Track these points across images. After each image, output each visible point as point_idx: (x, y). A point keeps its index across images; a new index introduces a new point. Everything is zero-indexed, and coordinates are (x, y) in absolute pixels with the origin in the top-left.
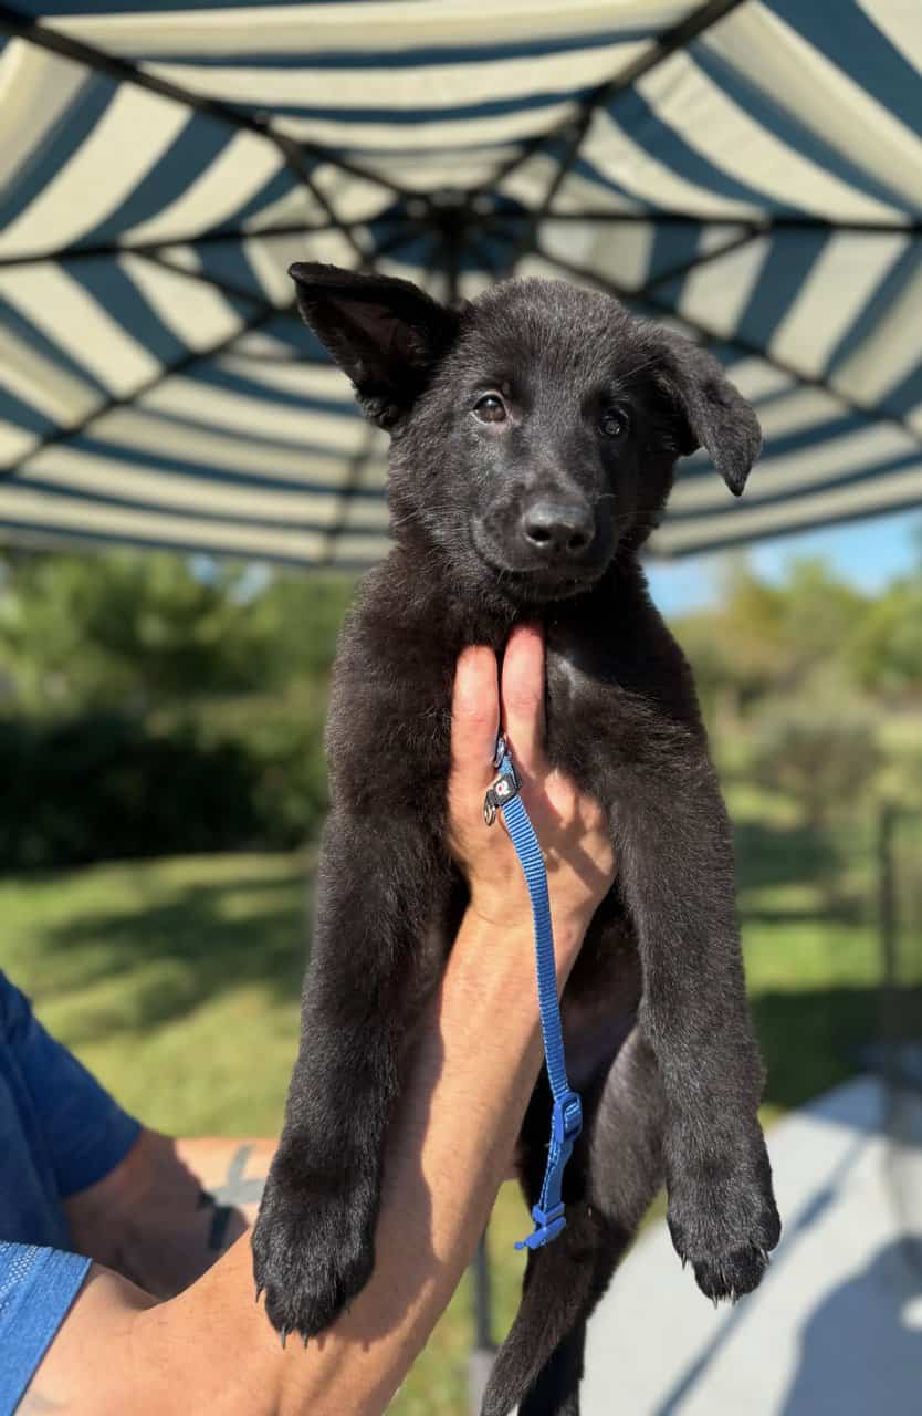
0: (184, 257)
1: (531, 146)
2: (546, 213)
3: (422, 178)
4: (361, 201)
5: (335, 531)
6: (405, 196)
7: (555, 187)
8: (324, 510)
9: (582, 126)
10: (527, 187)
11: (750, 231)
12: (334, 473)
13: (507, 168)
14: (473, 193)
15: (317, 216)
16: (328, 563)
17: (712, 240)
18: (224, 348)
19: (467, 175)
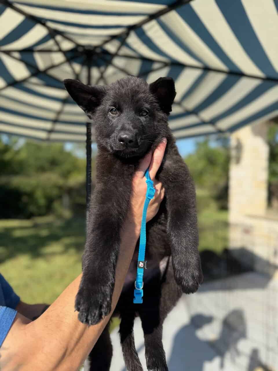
0: (17, 55)
1: (113, 37)
2: (116, 55)
3: (83, 42)
4: (67, 45)
5: (50, 131)
6: (78, 46)
7: (119, 49)
8: (48, 125)
9: (127, 34)
10: (111, 47)
11: (166, 65)
12: (52, 116)
13: (106, 42)
14: (96, 47)
15: (55, 48)
16: (48, 140)
17: (156, 66)
18: (25, 80)
19: (95, 42)
